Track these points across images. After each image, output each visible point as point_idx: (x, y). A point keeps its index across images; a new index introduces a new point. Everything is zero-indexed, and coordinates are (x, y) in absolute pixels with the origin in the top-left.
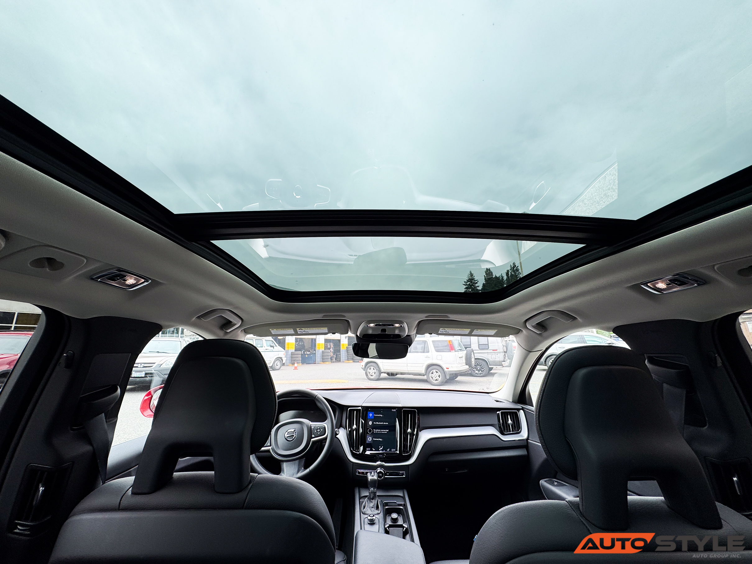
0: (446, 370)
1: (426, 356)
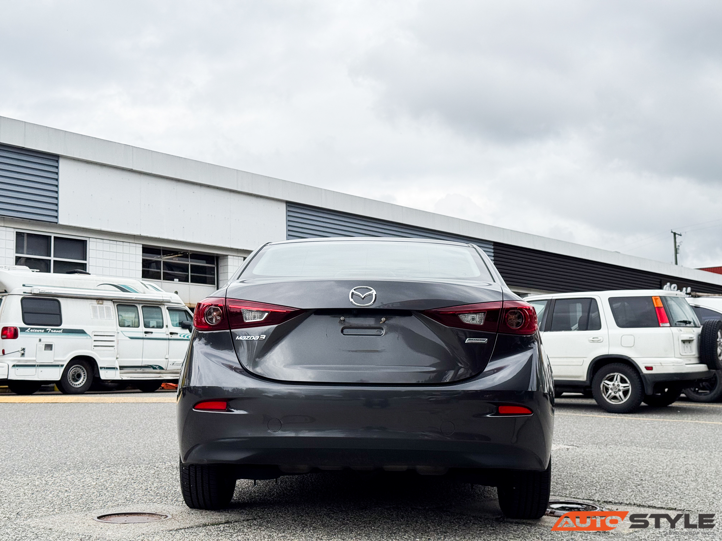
0: (645, 371)
1: (591, 339)
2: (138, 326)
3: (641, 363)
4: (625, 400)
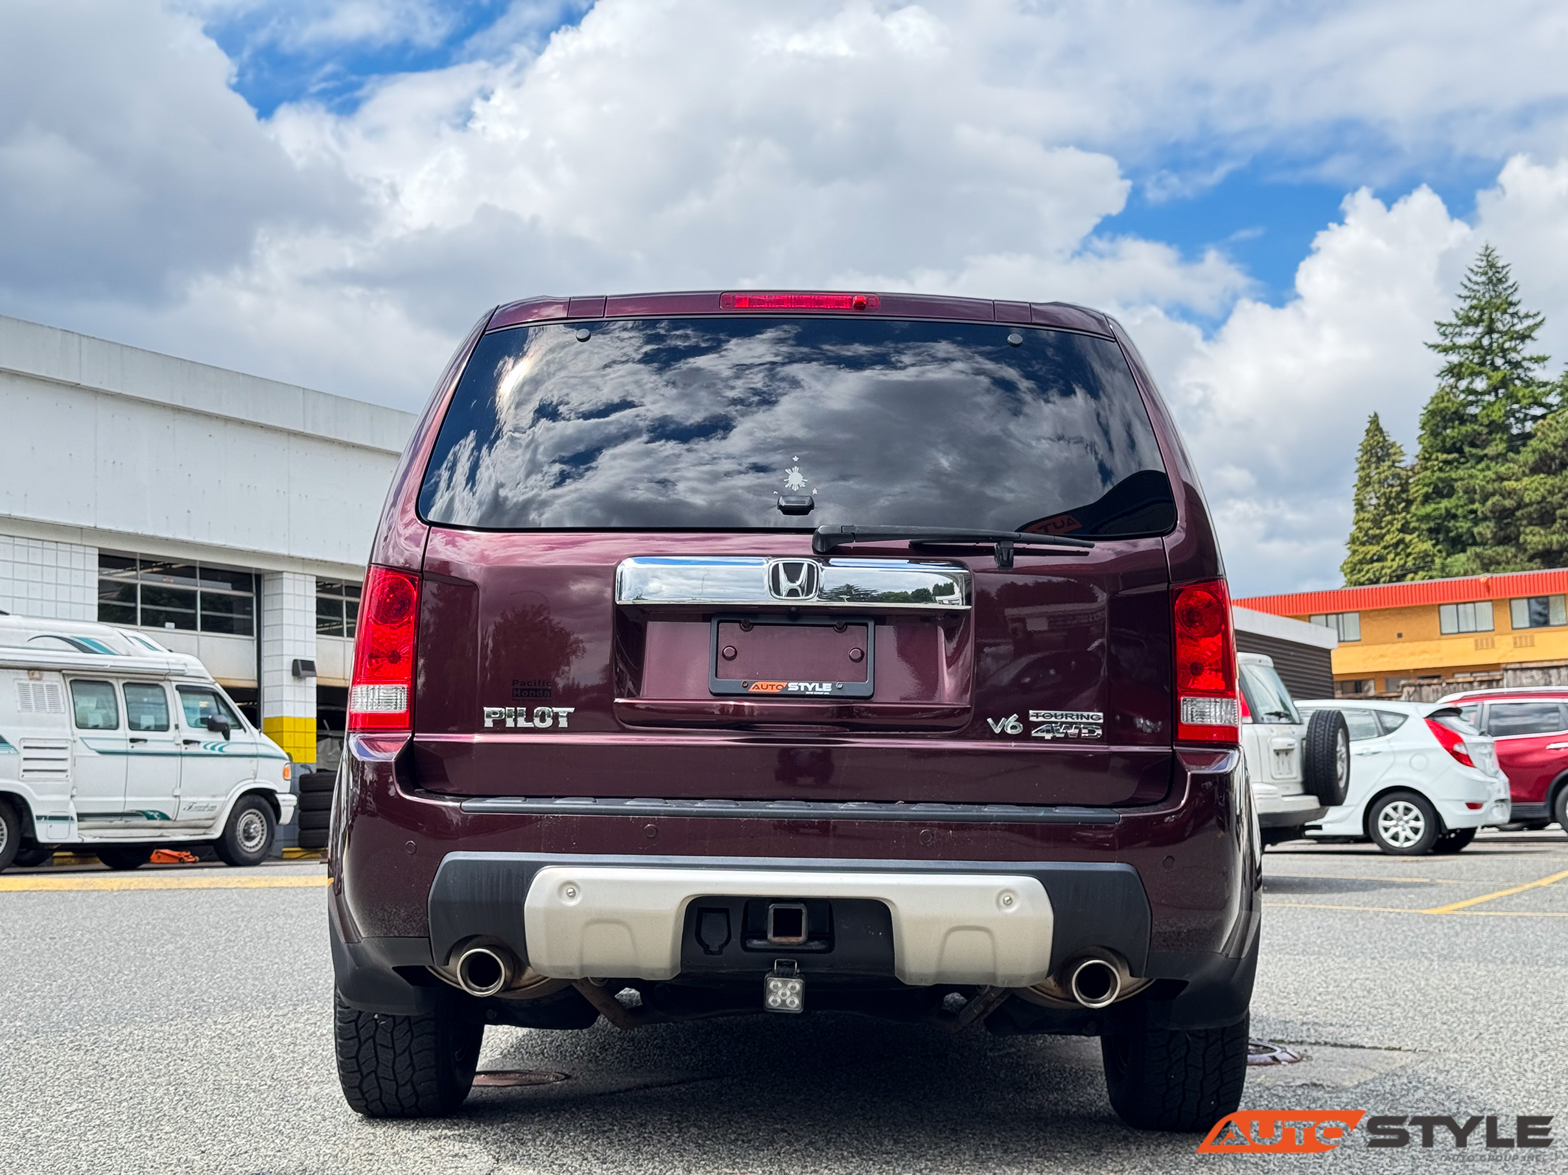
2: (117, 727)
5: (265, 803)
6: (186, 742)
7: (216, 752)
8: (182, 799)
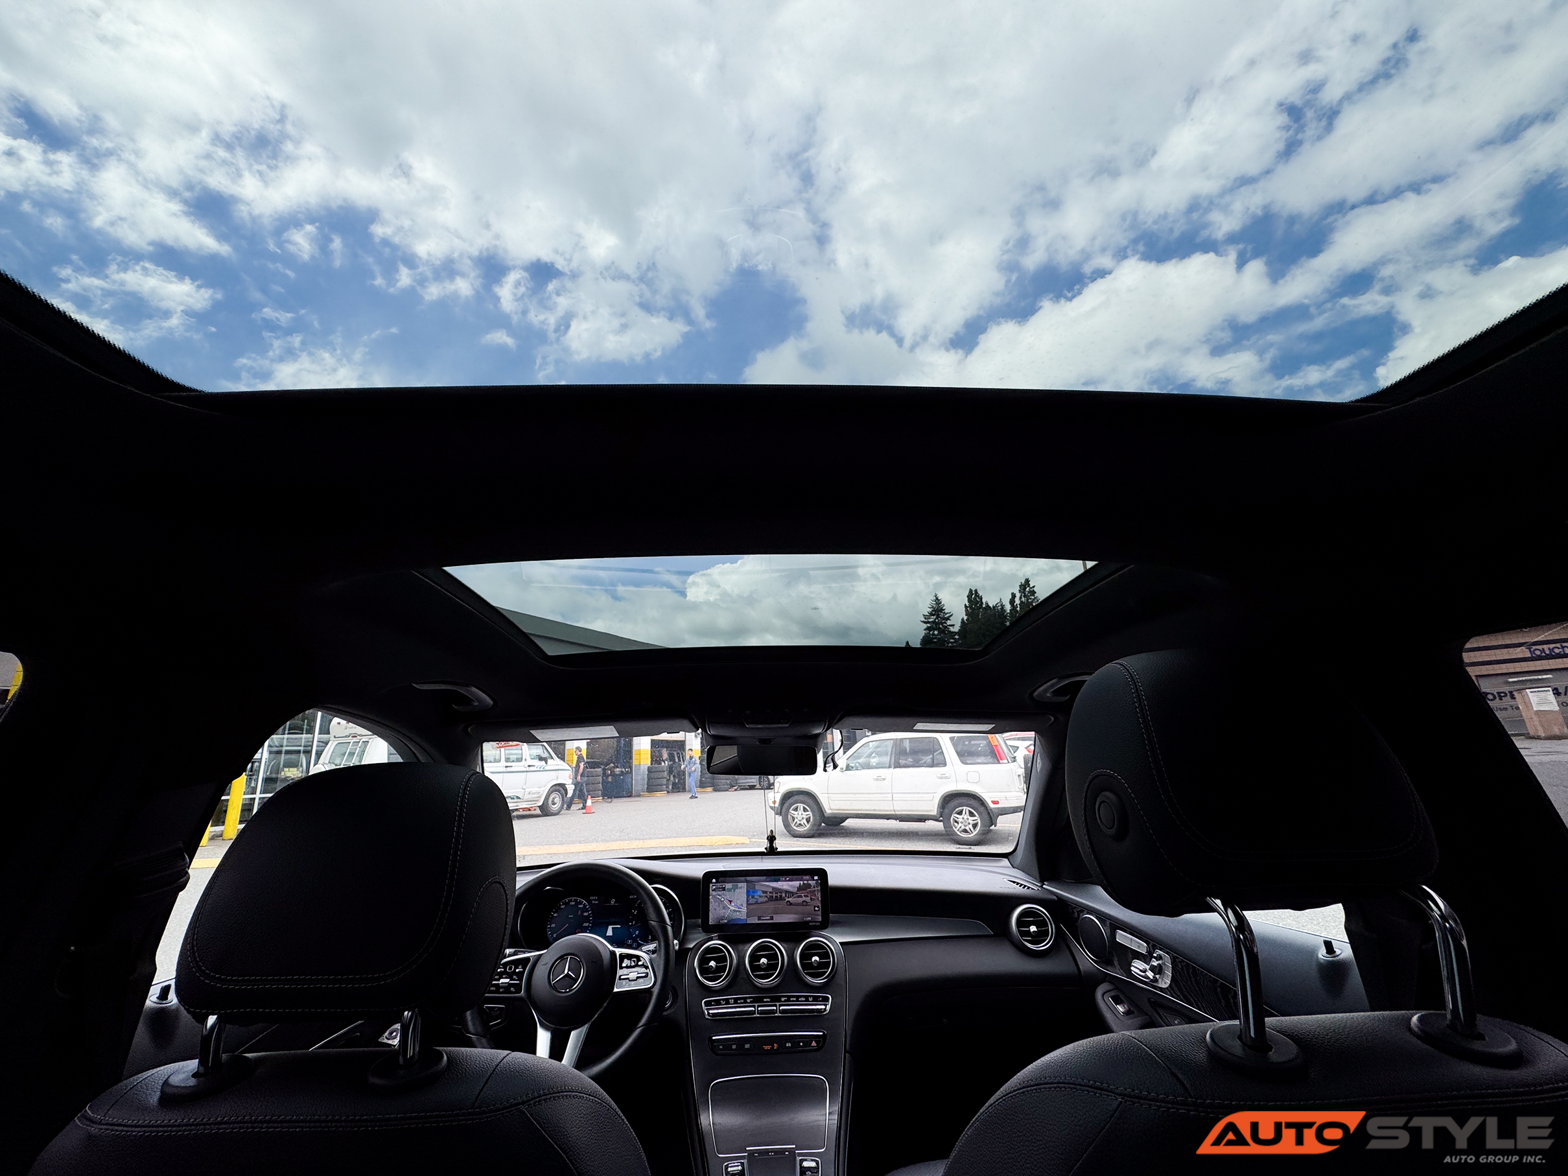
0: (992, 806)
1: (939, 775)
2: (500, 761)
3: (988, 798)
4: (975, 833)
5: (561, 789)
6: (529, 766)
7: (542, 769)
8: (526, 790)
